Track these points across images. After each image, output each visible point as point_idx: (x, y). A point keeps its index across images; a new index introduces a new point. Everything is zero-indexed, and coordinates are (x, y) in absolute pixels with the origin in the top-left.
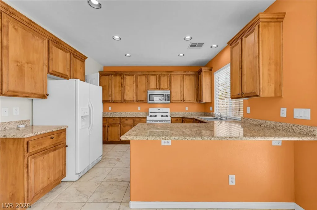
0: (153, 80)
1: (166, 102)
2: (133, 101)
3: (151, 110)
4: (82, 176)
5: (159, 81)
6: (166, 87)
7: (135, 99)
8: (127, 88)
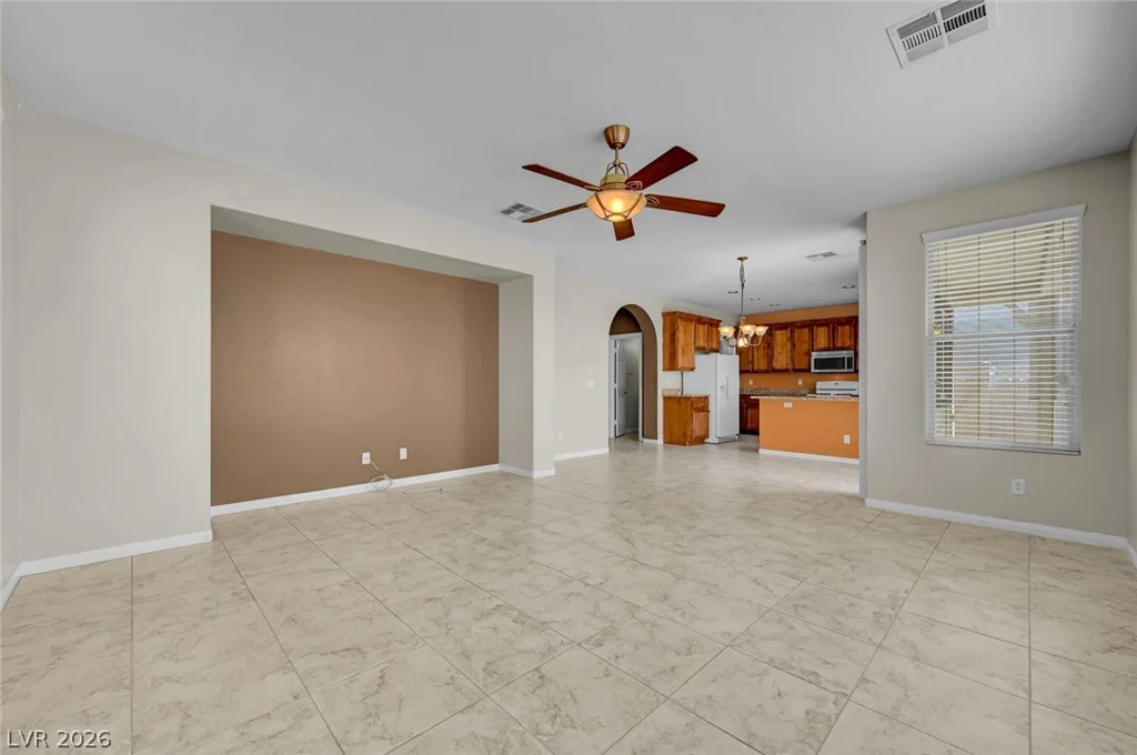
0: (822, 336)
1: (846, 370)
2: (787, 371)
3: (819, 385)
4: (724, 442)
5: (832, 336)
6: (848, 344)
7: (790, 367)
8: (778, 349)
